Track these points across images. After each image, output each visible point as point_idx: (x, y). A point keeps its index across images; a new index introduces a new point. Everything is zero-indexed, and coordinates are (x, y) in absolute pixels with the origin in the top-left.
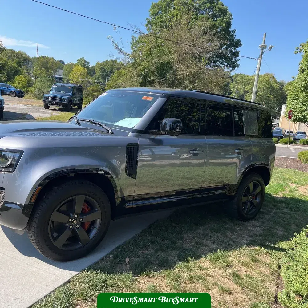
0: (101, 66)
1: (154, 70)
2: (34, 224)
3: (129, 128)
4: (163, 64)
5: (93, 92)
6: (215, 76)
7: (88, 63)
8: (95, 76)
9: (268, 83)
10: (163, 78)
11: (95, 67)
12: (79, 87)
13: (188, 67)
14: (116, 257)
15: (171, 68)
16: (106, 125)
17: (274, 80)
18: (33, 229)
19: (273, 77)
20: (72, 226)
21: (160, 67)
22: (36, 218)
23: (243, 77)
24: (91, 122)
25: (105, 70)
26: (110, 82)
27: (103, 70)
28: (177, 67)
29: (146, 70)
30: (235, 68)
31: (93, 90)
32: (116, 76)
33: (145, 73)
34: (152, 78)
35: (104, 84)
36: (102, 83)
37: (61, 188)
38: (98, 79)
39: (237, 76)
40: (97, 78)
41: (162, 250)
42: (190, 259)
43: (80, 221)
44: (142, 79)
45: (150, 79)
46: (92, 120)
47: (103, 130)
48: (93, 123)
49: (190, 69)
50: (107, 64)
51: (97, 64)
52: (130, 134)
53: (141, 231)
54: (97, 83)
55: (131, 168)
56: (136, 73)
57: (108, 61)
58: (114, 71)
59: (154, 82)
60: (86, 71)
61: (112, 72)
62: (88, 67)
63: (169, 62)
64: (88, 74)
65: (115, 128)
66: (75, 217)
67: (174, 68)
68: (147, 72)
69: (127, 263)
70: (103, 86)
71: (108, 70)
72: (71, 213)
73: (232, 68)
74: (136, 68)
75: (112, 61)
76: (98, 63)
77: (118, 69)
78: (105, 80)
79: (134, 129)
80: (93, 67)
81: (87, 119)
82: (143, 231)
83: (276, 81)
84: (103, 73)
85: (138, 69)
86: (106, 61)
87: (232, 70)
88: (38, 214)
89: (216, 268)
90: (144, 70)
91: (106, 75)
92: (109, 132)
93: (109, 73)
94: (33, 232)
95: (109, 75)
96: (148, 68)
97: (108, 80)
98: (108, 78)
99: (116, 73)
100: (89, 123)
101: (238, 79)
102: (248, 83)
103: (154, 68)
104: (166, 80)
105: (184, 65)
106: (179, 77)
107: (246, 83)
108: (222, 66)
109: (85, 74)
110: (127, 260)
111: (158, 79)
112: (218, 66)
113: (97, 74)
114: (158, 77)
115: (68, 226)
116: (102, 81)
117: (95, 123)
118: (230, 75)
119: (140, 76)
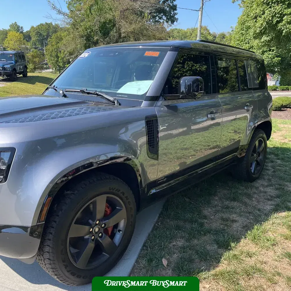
0: (36, 30)
1: (97, 29)
2: (47, 249)
3: (139, 95)
4: (105, 23)
5: (33, 59)
6: (158, 31)
7: (22, 28)
8: (31, 41)
9: (203, 36)
10: (106, 37)
11: (30, 32)
12: (21, 54)
13: (131, 23)
14: (150, 261)
15: (114, 25)
16: (107, 93)
17: (208, 33)
18: (47, 255)
19: (206, 29)
20: (94, 236)
21: (102, 25)
22: (50, 240)
23: (179, 31)
24: (83, 92)
25: (41, 34)
26: (49, 47)
27: (39, 34)
28: (119, 24)
29: (89, 31)
30: (174, 22)
31: (33, 56)
32: (54, 40)
33: (87, 33)
34: (95, 38)
35: (42, 50)
36: (40, 48)
37: (76, 191)
38: (35, 44)
39: (173, 31)
40: (33, 44)
41: (194, 237)
42: (233, 245)
43: (102, 227)
44: (86, 40)
45: (94, 39)
46: (84, 89)
47: (104, 101)
48: (87, 93)
49: (133, 26)
50: (42, 27)
51: (31, 28)
52: (144, 103)
53: (158, 215)
54: (35, 48)
55: (152, 147)
56: (78, 34)
57: (42, 25)
58: (50, 34)
59: (98, 43)
60: (22, 37)
61: (48, 36)
62: (22, 32)
63: (110, 21)
64: (24, 39)
65: (120, 97)
66: (96, 224)
67: (117, 26)
68: (90, 32)
69: (166, 266)
70: (41, 51)
71: (45, 34)
72: (90, 219)
73: (171, 22)
74: (77, 29)
75: (47, 24)
76: (33, 27)
77: (56, 32)
78: (42, 44)
79: (147, 95)
80: (27, 33)
81: (76, 88)
82: (160, 215)
83: (209, 33)
84: (39, 38)
85: (80, 29)
86: (41, 24)
87: (171, 24)
88: (51, 233)
89: (263, 250)
90: (86, 30)
91: (43, 40)
92: (115, 103)
93: (45, 37)
94: (48, 259)
95: (46, 39)
96: (90, 28)
97: (47, 45)
98: (45, 43)
99: (54, 36)
100: (81, 94)
101: (176, 34)
102: (184, 37)
103: (97, 27)
104: (110, 39)
105: (127, 22)
106: (123, 35)
107: (183, 38)
108: (161, 21)
109: (22, 40)
110: (165, 262)
111: (102, 39)
112: (157, 21)
113: (33, 39)
114: (102, 36)
115: (89, 238)
116: (40, 46)
117: (88, 93)
118: (166, 30)
119: (83, 37)
